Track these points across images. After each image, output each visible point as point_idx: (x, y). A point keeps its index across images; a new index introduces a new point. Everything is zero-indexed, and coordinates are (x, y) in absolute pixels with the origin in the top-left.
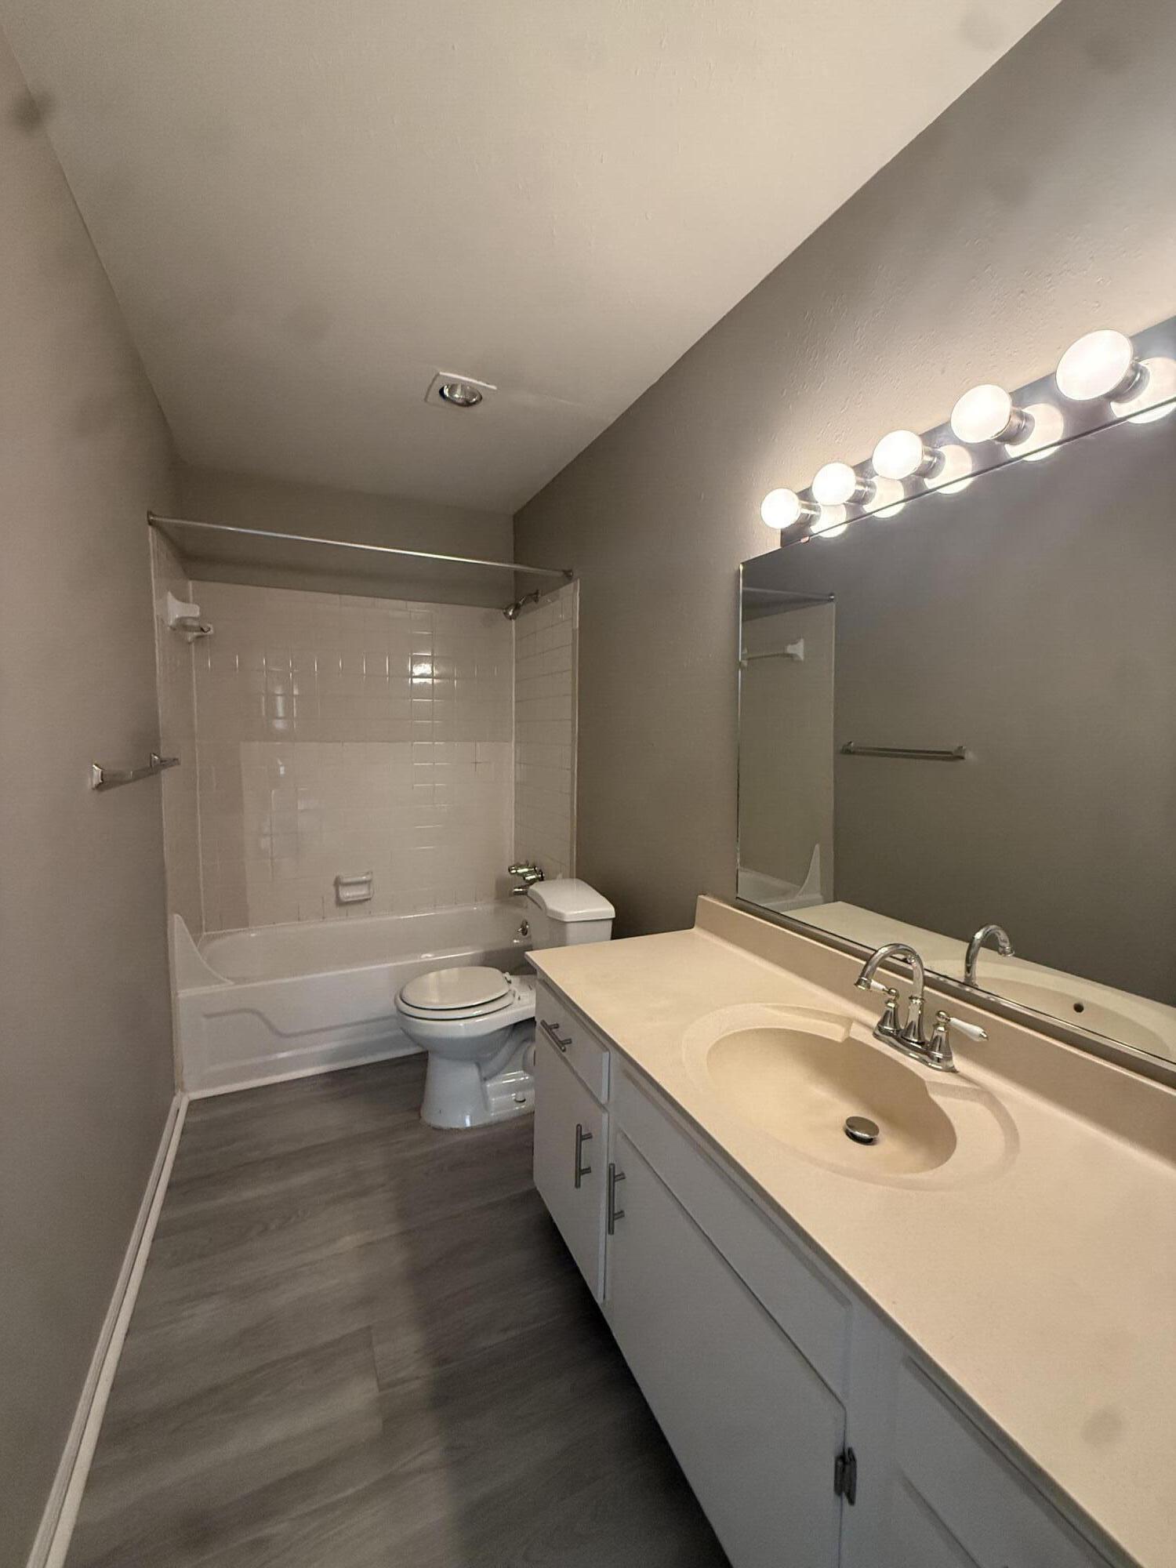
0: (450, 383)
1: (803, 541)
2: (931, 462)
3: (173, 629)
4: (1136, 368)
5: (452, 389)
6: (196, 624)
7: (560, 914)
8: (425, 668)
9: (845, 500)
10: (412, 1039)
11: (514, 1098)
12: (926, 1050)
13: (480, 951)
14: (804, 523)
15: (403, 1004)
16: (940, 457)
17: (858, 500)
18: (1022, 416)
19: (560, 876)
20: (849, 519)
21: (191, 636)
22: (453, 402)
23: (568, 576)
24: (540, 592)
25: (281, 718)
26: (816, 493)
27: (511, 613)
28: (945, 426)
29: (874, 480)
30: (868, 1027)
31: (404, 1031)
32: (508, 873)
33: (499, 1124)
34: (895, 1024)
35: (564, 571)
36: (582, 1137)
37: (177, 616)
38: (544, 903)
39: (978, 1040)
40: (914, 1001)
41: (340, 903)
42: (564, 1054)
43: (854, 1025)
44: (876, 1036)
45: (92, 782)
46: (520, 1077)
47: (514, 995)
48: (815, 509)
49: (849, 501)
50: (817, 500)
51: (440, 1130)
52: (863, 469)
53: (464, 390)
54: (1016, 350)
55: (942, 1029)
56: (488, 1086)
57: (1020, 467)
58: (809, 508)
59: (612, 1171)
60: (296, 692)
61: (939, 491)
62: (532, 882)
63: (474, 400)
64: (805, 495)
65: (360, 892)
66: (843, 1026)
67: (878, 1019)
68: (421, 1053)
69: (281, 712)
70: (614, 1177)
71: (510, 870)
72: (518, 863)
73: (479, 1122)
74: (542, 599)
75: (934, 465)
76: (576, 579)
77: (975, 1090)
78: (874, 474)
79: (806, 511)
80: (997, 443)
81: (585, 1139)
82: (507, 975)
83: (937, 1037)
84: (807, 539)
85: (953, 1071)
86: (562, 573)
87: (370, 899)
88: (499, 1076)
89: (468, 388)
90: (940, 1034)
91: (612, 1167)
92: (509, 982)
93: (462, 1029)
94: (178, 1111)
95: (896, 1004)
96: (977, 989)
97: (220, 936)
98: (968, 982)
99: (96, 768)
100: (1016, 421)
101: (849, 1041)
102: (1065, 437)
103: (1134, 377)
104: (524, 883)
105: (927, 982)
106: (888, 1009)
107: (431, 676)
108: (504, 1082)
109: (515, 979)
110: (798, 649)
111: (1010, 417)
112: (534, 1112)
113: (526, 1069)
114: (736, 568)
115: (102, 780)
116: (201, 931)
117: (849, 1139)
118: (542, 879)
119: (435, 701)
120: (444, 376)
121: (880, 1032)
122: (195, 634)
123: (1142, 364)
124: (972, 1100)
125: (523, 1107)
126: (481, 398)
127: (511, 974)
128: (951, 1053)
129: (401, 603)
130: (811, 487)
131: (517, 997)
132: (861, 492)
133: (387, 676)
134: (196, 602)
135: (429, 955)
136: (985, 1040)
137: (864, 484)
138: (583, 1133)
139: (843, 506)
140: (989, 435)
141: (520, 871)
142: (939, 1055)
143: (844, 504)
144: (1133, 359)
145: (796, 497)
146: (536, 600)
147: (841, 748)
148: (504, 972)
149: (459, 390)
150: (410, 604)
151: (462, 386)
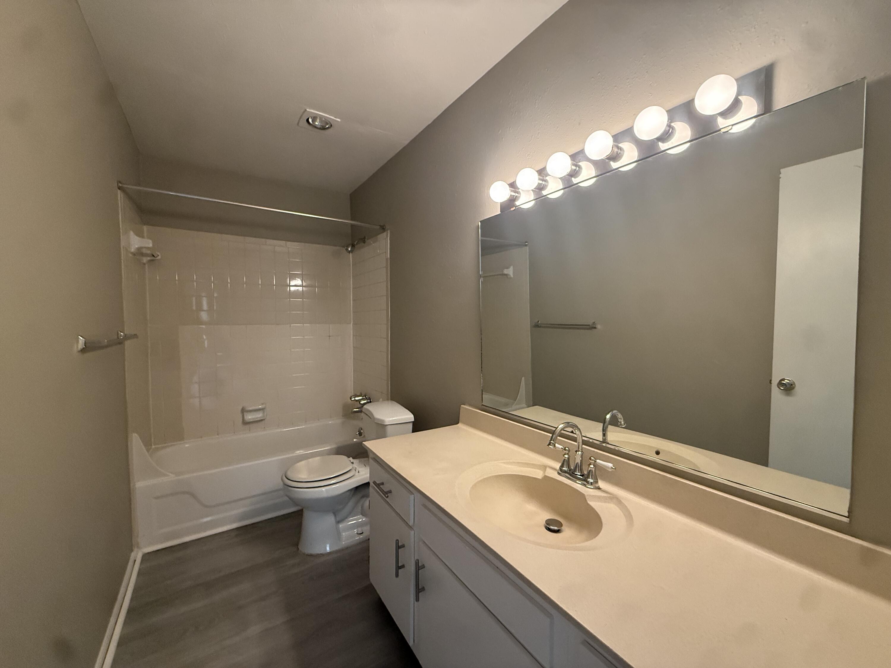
0: (313, 115)
1: (512, 209)
2: (575, 170)
3: (134, 254)
4: (669, 126)
5: (314, 120)
6: (149, 252)
7: (383, 421)
8: (298, 282)
9: (533, 188)
10: (294, 501)
11: (356, 532)
12: (584, 479)
13: (334, 446)
14: (512, 200)
15: (287, 480)
16: (580, 167)
17: (540, 188)
18: (618, 148)
19: (381, 400)
20: (535, 198)
21: (145, 260)
22: (315, 127)
23: (383, 229)
24: (366, 238)
25: (204, 311)
26: (518, 184)
27: (349, 249)
28: (582, 151)
29: (547, 178)
30: (555, 469)
31: (288, 497)
32: (350, 400)
33: (347, 548)
34: (569, 466)
35: (380, 226)
36: (399, 547)
37: (137, 246)
38: (372, 415)
39: (610, 470)
40: (578, 453)
41: (245, 423)
42: (387, 499)
43: (548, 469)
44: (559, 474)
45: (77, 347)
46: (361, 519)
47: (355, 470)
48: (518, 193)
49: (534, 188)
50: (519, 187)
51: (311, 555)
52: (542, 172)
53: (321, 121)
54: (614, 115)
55: (592, 466)
56: (341, 526)
57: (617, 174)
58: (515, 192)
59: (417, 563)
60: (215, 295)
61: (579, 184)
62: (365, 404)
63: (327, 126)
64: (513, 185)
65: (259, 415)
66: (542, 471)
67: (560, 464)
68: (300, 510)
69: (205, 307)
70: (419, 567)
71: (351, 399)
72: (356, 394)
73: (336, 548)
74: (367, 241)
75: (577, 171)
76: (388, 230)
77: (610, 497)
78: (548, 175)
79: (513, 194)
80: (607, 161)
81: (400, 548)
82: (351, 459)
83: (590, 470)
84: (514, 208)
85: (599, 488)
86: (378, 227)
87: (264, 419)
88: (346, 520)
89: (324, 119)
90: (591, 469)
91: (417, 561)
92: (353, 463)
93: (324, 492)
94: (135, 561)
95: (569, 456)
96: (609, 444)
97: (163, 448)
98: (604, 441)
99: (81, 338)
100: (616, 150)
101: (546, 478)
102: (638, 159)
103: (669, 130)
104: (360, 406)
105: (585, 443)
106: (564, 458)
107: (302, 286)
108: (350, 523)
109: (354, 461)
110: (510, 271)
111: (613, 148)
112: (369, 539)
113: (363, 514)
114: (477, 224)
115: (85, 346)
116: (151, 445)
117: (547, 531)
118: (370, 402)
119: (304, 300)
120: (309, 112)
121: (561, 472)
122: (149, 258)
123: (672, 124)
124: (609, 503)
125: (361, 537)
126: (331, 125)
127: (353, 458)
128: (597, 479)
129: (283, 242)
130: (515, 181)
131: (357, 471)
132: (541, 184)
133: (274, 285)
134: (149, 238)
135: (302, 451)
136: (614, 470)
137: (543, 180)
138: (400, 545)
139: (532, 191)
140: (603, 156)
141: (357, 399)
142: (591, 480)
143: (532, 190)
144: (668, 121)
145: (508, 186)
146: (364, 242)
147: (534, 324)
148: (349, 457)
149: (318, 120)
150: (289, 243)
151: (320, 118)
